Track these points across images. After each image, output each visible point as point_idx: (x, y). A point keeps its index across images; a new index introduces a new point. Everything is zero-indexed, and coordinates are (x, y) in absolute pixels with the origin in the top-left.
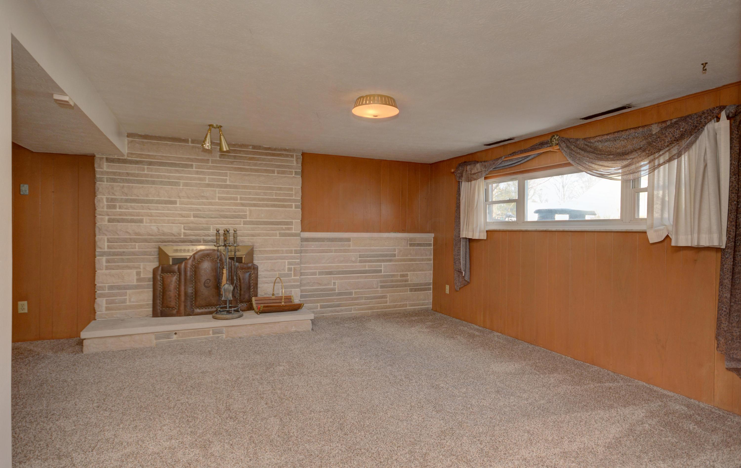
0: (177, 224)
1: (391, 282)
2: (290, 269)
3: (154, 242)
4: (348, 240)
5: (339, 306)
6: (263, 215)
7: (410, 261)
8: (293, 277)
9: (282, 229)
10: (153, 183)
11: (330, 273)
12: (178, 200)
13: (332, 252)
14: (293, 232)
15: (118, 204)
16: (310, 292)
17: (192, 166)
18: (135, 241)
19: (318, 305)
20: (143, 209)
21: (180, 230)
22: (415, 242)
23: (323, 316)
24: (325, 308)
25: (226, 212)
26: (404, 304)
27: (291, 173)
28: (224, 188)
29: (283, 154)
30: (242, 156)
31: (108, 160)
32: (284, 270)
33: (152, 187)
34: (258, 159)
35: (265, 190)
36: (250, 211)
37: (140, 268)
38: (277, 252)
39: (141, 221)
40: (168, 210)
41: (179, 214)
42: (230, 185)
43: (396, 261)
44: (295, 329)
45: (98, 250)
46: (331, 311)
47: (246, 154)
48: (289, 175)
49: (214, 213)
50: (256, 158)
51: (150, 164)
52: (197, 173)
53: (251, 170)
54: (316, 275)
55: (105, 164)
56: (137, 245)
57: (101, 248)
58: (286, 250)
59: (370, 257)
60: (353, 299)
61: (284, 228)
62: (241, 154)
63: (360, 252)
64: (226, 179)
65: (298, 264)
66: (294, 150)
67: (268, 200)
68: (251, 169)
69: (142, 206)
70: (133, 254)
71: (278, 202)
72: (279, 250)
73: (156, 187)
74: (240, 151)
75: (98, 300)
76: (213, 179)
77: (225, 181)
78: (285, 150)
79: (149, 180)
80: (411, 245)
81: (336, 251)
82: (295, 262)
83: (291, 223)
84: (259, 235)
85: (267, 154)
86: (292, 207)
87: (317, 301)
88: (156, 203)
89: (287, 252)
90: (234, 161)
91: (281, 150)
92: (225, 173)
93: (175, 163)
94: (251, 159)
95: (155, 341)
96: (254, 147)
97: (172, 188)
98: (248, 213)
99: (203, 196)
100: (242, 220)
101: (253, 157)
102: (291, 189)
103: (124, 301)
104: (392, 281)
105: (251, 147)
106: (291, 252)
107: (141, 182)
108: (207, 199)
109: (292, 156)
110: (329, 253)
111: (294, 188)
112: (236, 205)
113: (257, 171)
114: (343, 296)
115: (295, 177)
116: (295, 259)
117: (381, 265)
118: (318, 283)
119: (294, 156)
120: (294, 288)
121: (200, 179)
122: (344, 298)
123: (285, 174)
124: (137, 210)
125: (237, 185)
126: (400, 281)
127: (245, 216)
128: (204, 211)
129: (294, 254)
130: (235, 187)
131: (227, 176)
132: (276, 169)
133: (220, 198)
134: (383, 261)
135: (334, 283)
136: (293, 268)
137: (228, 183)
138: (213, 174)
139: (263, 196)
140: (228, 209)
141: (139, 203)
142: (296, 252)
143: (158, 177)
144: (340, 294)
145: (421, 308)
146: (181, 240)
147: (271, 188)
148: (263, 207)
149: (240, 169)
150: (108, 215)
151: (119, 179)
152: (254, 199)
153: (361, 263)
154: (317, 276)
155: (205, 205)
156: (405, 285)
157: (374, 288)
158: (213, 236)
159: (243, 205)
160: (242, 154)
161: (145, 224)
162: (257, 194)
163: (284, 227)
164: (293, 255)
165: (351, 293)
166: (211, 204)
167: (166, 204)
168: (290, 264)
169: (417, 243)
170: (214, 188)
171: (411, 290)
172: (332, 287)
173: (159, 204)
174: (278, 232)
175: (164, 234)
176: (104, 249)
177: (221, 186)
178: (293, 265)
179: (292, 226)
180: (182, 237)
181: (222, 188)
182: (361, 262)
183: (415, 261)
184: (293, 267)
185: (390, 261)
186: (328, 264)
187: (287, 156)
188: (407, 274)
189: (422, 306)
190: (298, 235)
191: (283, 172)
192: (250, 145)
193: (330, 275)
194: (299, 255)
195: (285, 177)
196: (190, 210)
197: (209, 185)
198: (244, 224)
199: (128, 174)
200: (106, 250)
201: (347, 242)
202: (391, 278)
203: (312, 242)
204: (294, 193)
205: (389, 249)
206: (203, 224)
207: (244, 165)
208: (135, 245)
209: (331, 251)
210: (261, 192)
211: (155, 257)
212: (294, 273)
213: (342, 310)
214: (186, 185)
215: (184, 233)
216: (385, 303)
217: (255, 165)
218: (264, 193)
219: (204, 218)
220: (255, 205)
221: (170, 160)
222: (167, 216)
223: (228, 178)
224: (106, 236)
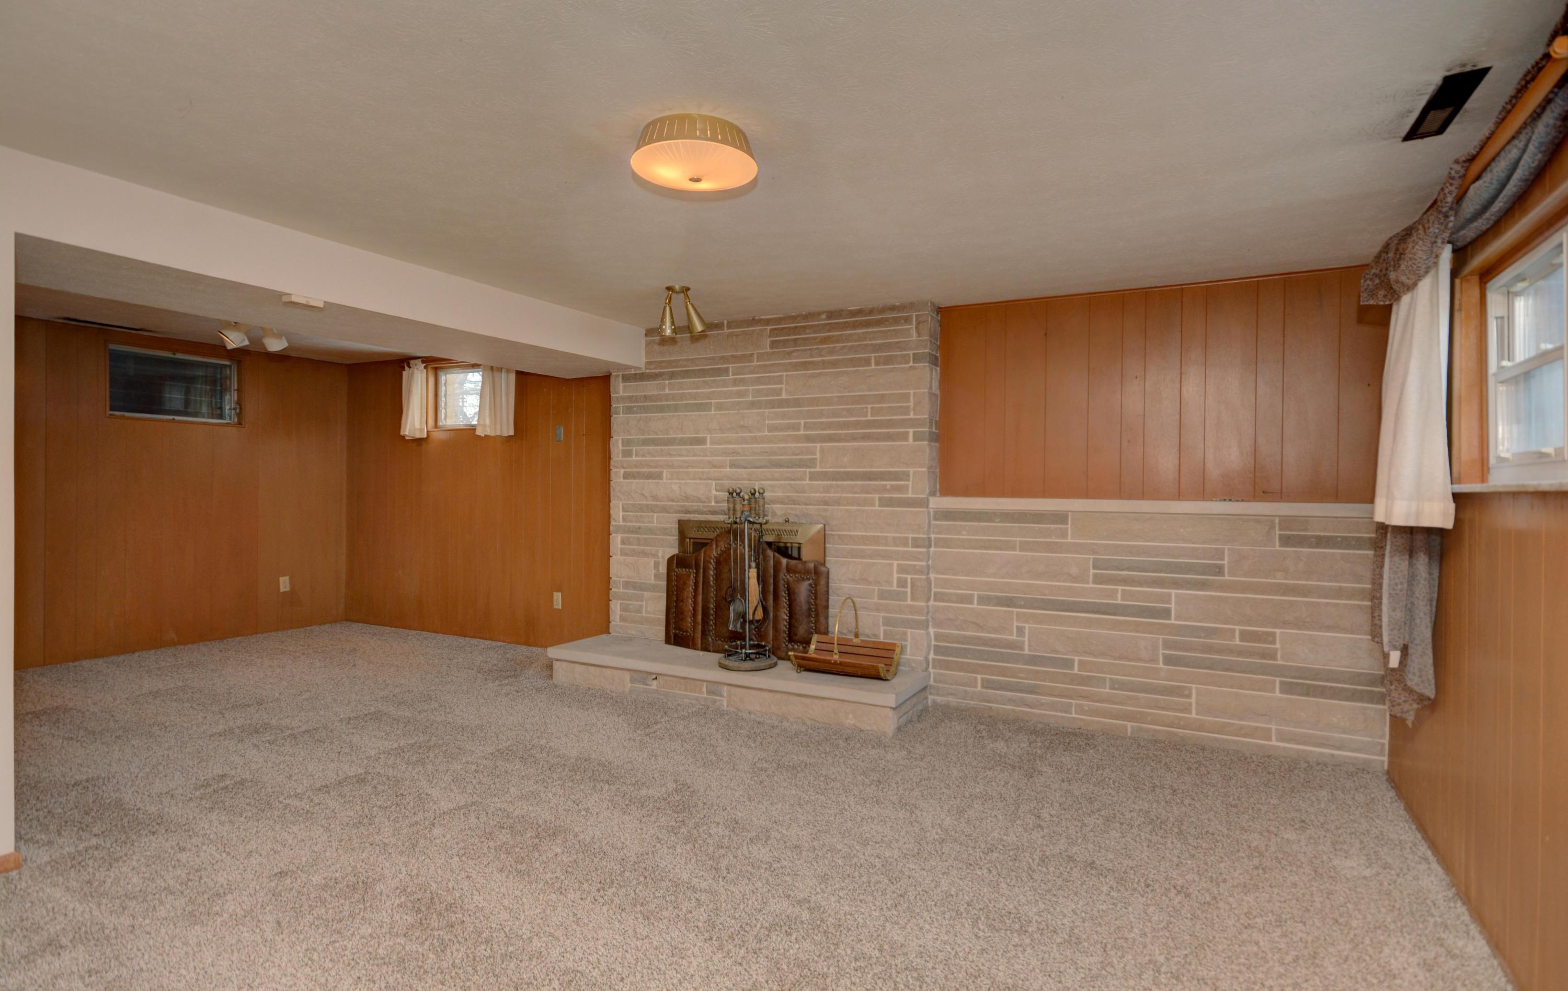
0: (705, 479)
1: (1203, 652)
2: (902, 583)
3: (676, 512)
4: (1060, 518)
5: (1032, 690)
6: (846, 459)
7: (1284, 594)
8: (909, 602)
9: (884, 489)
10: (676, 408)
11: (1009, 602)
12: (709, 436)
13: (1014, 549)
14: (910, 495)
15: (634, 449)
16: (958, 642)
17: (727, 369)
18: (651, 509)
19: (976, 679)
20: (662, 456)
21: (710, 491)
22: (1306, 530)
23: (991, 708)
24: (995, 689)
25: (781, 455)
26: (1257, 728)
27: (905, 359)
28: (778, 407)
29: (887, 320)
30: (807, 339)
31: (626, 378)
32: (890, 583)
33: (673, 416)
34: (838, 340)
35: (852, 404)
36: (822, 450)
37: (658, 558)
38: (876, 540)
39: (659, 476)
40: (694, 456)
41: (709, 462)
42: (787, 399)
43: (1223, 587)
44: (853, 722)
45: (613, 523)
46: (1011, 701)
47: (815, 332)
48: (901, 364)
49: (761, 458)
50: (833, 336)
51: (672, 376)
52: (736, 382)
53: (824, 364)
54: (972, 603)
55: (621, 384)
56: (655, 517)
57: (615, 521)
58: (894, 538)
59: (1129, 569)
60: (1074, 679)
61: (888, 487)
62: (806, 334)
63: (1094, 552)
64: (781, 389)
65: (920, 572)
66: (912, 306)
67: (856, 425)
68: (823, 362)
69: (662, 450)
70: (651, 531)
71: (877, 428)
72: (878, 537)
73: (679, 416)
74: (804, 327)
75: (612, 604)
76: (759, 391)
77: (779, 392)
78: (893, 308)
79: (671, 405)
80: (1286, 541)
81: (1024, 547)
82: (915, 566)
83: (904, 476)
84: (838, 502)
85: (855, 326)
86: (906, 439)
87: (974, 669)
88: (679, 444)
89: (896, 541)
90: (794, 351)
91: (883, 310)
92: (778, 376)
93: (704, 369)
94: (825, 340)
95: (630, 685)
96: (831, 315)
97: (700, 415)
98: (818, 456)
99: (743, 426)
100: (808, 470)
101: (829, 337)
102: (906, 397)
103: (639, 610)
104: (1209, 649)
105: (824, 316)
106: (905, 542)
107: (661, 409)
108: (750, 432)
109: (907, 320)
110: (1005, 550)
111: (912, 394)
112: (797, 439)
113: (835, 364)
114: (1044, 666)
115: (915, 368)
116: (914, 561)
117: (1170, 595)
118: (975, 623)
119: (912, 318)
120: (911, 628)
121: (740, 394)
122: (1047, 672)
123: (893, 364)
124: (655, 457)
125: (798, 399)
126: (1241, 652)
127: (811, 463)
128: (745, 455)
129: (912, 547)
130: (797, 403)
131: (782, 383)
132: (873, 355)
133: (772, 428)
134: (1177, 584)
135: (1020, 631)
136: (909, 581)
137: (784, 396)
138: (758, 381)
139: (846, 417)
140: (784, 448)
141: (657, 445)
142: (916, 543)
143: (682, 397)
144: (1033, 660)
145: (1333, 756)
146: (711, 509)
147: (862, 399)
148: (847, 441)
149: (805, 366)
150: (623, 468)
151: (635, 406)
152: (830, 426)
153: (1101, 583)
154: (975, 606)
155: (747, 443)
156: (1265, 670)
157: (1140, 660)
158: (723, 501)
159: (809, 439)
160: (809, 333)
161: (665, 481)
162: (835, 414)
163: (888, 483)
164: (910, 549)
165: (1068, 664)
166: (756, 440)
167: (691, 444)
168: (902, 569)
169: (1314, 536)
170: (760, 408)
171: (1288, 688)
172: (1014, 637)
173: (683, 445)
174: (877, 496)
175: (687, 498)
176: (619, 521)
177: (771, 404)
178: (908, 573)
179: (907, 483)
180: (713, 504)
181: (773, 407)
182: (1098, 579)
183: (1306, 596)
184: (909, 577)
185: (1203, 585)
186: (1003, 578)
187: (896, 321)
188: (1273, 635)
189: (1338, 748)
190: (924, 503)
191: (888, 361)
192: (824, 312)
193: (1008, 606)
194: (924, 550)
195: (892, 370)
196: (725, 453)
197: (753, 405)
198: (811, 479)
199: (646, 398)
200: (621, 523)
201: (1058, 523)
202: (1205, 637)
203: (962, 520)
204: (911, 404)
205: (1198, 549)
206: (744, 479)
207: (812, 356)
208: (653, 516)
209: (1009, 546)
210: (843, 409)
211: (674, 539)
212: (912, 593)
213: (1042, 704)
214: (720, 407)
215: (716, 497)
216: (1181, 711)
217: (832, 352)
218: (848, 410)
219: (745, 468)
220: (831, 439)
221: (697, 365)
222: (693, 467)
223: (783, 386)
224: (621, 500)
